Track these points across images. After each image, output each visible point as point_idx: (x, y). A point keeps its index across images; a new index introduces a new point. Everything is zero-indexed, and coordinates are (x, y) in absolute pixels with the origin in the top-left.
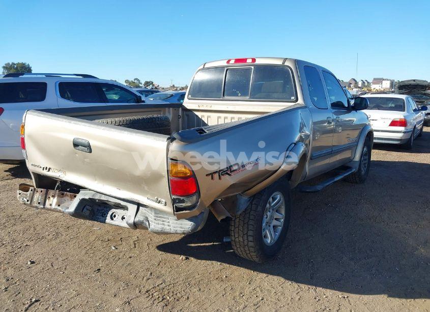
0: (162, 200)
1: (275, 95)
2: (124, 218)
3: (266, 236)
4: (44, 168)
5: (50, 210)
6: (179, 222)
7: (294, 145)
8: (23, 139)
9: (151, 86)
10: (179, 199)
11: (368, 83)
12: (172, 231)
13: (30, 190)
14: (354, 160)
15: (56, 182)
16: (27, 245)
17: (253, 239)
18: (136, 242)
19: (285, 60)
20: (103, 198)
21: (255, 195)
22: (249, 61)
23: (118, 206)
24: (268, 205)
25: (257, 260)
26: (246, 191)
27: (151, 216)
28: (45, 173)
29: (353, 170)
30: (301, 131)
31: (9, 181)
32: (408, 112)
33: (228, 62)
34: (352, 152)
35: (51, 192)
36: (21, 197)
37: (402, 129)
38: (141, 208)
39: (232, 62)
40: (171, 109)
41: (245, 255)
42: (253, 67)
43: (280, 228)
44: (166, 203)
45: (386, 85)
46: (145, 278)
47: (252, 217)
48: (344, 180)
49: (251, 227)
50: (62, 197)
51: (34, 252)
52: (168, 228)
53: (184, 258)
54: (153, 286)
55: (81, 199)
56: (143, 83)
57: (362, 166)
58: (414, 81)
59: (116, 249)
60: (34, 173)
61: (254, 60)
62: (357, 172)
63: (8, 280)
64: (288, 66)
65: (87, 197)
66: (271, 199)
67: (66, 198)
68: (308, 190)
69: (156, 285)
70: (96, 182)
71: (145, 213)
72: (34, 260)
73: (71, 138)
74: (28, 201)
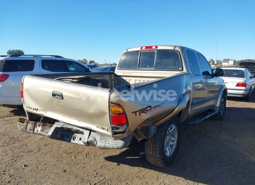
0: (105, 128)
1: (170, 67)
2: (81, 139)
3: (166, 152)
4: (34, 109)
5: (37, 134)
6: (115, 141)
7: (183, 96)
8: (22, 92)
9: (93, 63)
10: (116, 127)
11: (220, 61)
12: (111, 147)
13: (25, 122)
14: (216, 106)
15: (41, 117)
16: (22, 155)
17: (159, 152)
18: (87, 154)
19: (175, 47)
20: (69, 127)
21: (160, 125)
22: (154, 47)
23: (78, 132)
24: (168, 132)
25: (161, 165)
26: (155, 123)
27: (98, 138)
28: (35, 112)
29: (216, 112)
30: (186, 88)
31: (11, 118)
32: (246, 78)
33: (141, 48)
34: (215, 101)
35: (38, 123)
36: (20, 126)
37: (243, 88)
38: (92, 132)
39: (144, 48)
40: (108, 75)
41: (154, 162)
42: (156, 51)
43: (174, 147)
44: (108, 129)
45: (231, 63)
46: (93, 176)
47: (158, 139)
48: (210, 118)
49: (157, 146)
50: (44, 126)
51: (26, 159)
52: (108, 145)
53: (117, 164)
54: (98, 181)
55: (55, 127)
56: (88, 62)
57: (221, 109)
58: (249, 60)
59: (76, 158)
60: (28, 112)
61: (156, 47)
62: (218, 113)
63: (10, 176)
64: (177, 50)
65: (59, 126)
66: (169, 129)
67: (47, 127)
68: (190, 124)
69: (100, 180)
70: (65, 117)
71: (94, 136)
72: (26, 164)
73: (51, 91)
74: (24, 128)
